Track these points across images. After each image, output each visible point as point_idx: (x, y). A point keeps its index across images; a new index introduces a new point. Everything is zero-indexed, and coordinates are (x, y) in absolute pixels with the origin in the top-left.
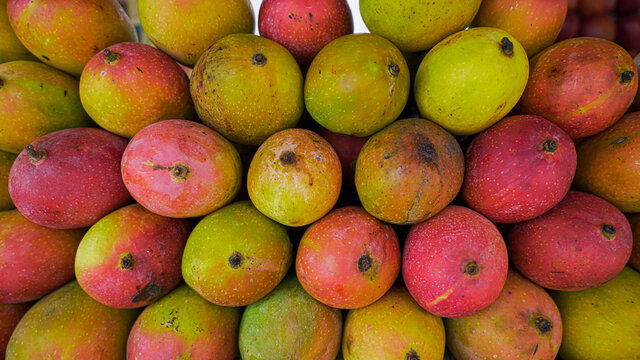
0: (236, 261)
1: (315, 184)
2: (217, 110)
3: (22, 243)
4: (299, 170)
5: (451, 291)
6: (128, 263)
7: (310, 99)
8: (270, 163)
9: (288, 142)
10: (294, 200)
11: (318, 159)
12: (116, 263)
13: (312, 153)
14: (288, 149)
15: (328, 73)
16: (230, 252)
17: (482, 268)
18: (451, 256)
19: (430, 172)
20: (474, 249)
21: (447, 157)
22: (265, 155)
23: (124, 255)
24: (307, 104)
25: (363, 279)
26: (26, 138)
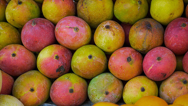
0: (90, 57)
1: (115, 35)
2: (87, 13)
3: (23, 52)
4: (111, 30)
5: (153, 65)
6: (57, 57)
7: (115, 11)
8: (102, 29)
9: (108, 23)
10: (109, 39)
11: (117, 28)
12: (54, 57)
13: (115, 26)
14: (107, 25)
15: (120, 3)
16: (89, 54)
17: (162, 59)
18: (154, 56)
19: (149, 32)
20: (160, 54)
21: (155, 28)
22: (101, 27)
23: (56, 55)
24: (114, 13)
25: (129, 64)
26: (24, 20)
